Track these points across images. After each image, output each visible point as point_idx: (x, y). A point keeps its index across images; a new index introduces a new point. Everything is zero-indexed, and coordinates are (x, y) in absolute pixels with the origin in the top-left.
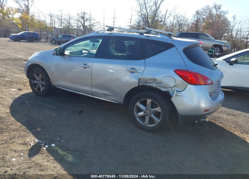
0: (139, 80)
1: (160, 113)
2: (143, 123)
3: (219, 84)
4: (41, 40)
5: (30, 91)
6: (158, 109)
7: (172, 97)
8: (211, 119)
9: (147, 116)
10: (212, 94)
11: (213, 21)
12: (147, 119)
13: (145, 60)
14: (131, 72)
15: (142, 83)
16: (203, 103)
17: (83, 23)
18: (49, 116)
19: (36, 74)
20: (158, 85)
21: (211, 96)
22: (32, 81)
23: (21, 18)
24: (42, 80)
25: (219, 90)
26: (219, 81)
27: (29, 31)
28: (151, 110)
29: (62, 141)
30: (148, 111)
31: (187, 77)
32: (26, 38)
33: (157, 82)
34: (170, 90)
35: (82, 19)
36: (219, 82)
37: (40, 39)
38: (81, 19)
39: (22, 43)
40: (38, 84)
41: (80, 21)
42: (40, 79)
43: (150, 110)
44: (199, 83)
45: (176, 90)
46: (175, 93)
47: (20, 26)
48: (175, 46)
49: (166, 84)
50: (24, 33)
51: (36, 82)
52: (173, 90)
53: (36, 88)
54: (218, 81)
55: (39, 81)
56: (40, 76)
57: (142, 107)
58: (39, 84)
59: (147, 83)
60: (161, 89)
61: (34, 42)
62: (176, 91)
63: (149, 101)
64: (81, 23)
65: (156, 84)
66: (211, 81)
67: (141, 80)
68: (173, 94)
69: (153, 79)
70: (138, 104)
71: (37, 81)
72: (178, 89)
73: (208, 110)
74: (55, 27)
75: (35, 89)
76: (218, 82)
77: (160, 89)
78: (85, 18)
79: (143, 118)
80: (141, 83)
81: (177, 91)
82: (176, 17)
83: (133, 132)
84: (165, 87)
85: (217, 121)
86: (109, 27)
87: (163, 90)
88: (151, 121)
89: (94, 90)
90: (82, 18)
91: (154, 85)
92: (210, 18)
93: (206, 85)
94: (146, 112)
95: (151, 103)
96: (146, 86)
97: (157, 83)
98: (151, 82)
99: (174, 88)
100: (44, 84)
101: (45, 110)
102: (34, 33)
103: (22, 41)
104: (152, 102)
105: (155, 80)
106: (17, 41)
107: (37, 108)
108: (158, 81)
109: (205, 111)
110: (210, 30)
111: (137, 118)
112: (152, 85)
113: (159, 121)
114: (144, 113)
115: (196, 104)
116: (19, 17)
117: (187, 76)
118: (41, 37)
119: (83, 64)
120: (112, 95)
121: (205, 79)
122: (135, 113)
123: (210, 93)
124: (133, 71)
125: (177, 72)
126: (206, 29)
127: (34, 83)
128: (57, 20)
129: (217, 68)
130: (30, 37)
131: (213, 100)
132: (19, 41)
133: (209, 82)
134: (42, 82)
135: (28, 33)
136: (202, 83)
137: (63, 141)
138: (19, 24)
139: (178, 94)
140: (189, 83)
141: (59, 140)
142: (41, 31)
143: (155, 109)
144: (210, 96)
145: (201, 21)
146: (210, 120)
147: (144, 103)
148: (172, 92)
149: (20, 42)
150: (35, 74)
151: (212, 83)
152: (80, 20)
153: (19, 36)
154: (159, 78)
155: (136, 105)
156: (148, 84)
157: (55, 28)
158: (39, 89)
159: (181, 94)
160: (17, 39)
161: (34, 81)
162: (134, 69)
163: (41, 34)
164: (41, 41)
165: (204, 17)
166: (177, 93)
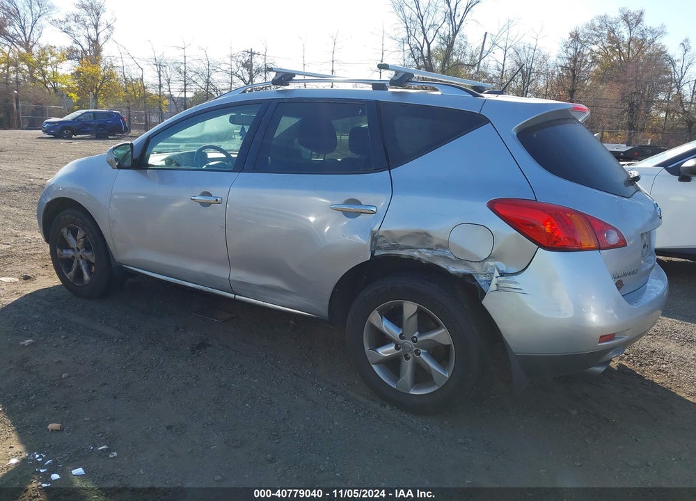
0: (375, 238)
1: (448, 346)
2: (395, 381)
3: (647, 245)
4: (132, 131)
5: (55, 281)
6: (441, 335)
7: (484, 294)
8: (628, 360)
9: (407, 359)
10: (625, 280)
11: (622, 58)
12: (407, 367)
13: (391, 171)
14: (348, 214)
15: (386, 249)
16: (592, 309)
17: (247, 79)
18: (94, 365)
19: (69, 229)
20: (437, 253)
21: (619, 285)
22: (58, 250)
23: (77, 74)
24: (87, 247)
25: (650, 266)
26: (646, 233)
27: (96, 108)
28: (419, 339)
29: (111, 456)
30: (409, 343)
31: (534, 225)
32: (89, 129)
33: (433, 245)
34: (476, 269)
35: (245, 70)
36: (647, 236)
37: (127, 130)
38: (242, 68)
39: (76, 143)
40: (75, 261)
41: (241, 75)
42: (80, 244)
43: (414, 340)
44: (575, 241)
45: (498, 270)
46: (494, 281)
47: (74, 97)
48: (489, 121)
49: (463, 251)
50: (83, 114)
51: (70, 253)
52: (489, 270)
53: (72, 273)
54: (642, 234)
55: (79, 250)
56: (80, 234)
57: (387, 327)
58: (78, 261)
59: (401, 249)
60: (446, 268)
61: (111, 139)
62: (497, 274)
63: (410, 308)
64: (243, 79)
65: (430, 251)
66: (620, 234)
67: (380, 240)
68: (489, 282)
69: (419, 233)
70: (375, 318)
71: (73, 249)
72: (503, 267)
73: (614, 334)
74: (171, 95)
75: (68, 277)
76: (645, 238)
77: (443, 266)
78: (254, 67)
79: (393, 365)
80: (379, 248)
81: (502, 274)
82: (511, 51)
83: (361, 414)
84: (459, 261)
85: (646, 364)
86: (277, 72)
87: (453, 269)
88: (422, 375)
89: (238, 275)
90: (244, 65)
91: (423, 255)
92: (612, 49)
93: (600, 249)
94: (404, 346)
95: (416, 316)
96: (398, 258)
97: (432, 249)
98: (412, 244)
99: (491, 263)
100: (93, 260)
101: (85, 344)
102: (109, 115)
103: (79, 136)
104: (420, 312)
105: (424, 238)
106: (63, 138)
107: (63, 337)
108: (436, 242)
109: (604, 338)
110: (615, 85)
111: (375, 367)
112: (416, 254)
113: (447, 376)
114: (397, 348)
115: (568, 316)
116: (73, 72)
117: (535, 222)
118: (130, 124)
119: (199, 194)
120: (292, 290)
121: (598, 228)
122: (367, 348)
123: (618, 277)
124: (352, 210)
125: (497, 207)
126: (602, 81)
127: (64, 256)
128: (174, 76)
129: (638, 190)
130: (100, 126)
131: (630, 302)
132: (69, 138)
133: (613, 238)
134: (87, 254)
135: (94, 113)
136: (586, 244)
137: (115, 454)
138: (73, 91)
139: (504, 282)
140: (540, 245)
141: (102, 450)
142: (129, 108)
143: (431, 336)
144: (619, 288)
145: (586, 61)
146: (624, 363)
147: (395, 316)
148: (484, 278)
149: (71, 141)
150: (65, 231)
151: (622, 243)
152: (239, 73)
153: (68, 124)
154: (439, 229)
155: (370, 322)
156: (405, 253)
157: (171, 97)
158: (79, 274)
159: (516, 283)
160: (63, 132)
161: (64, 251)
162: (358, 203)
163: (129, 116)
164: (130, 135)
165: (595, 48)
166: (501, 279)
